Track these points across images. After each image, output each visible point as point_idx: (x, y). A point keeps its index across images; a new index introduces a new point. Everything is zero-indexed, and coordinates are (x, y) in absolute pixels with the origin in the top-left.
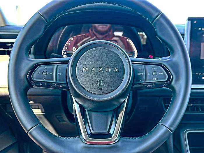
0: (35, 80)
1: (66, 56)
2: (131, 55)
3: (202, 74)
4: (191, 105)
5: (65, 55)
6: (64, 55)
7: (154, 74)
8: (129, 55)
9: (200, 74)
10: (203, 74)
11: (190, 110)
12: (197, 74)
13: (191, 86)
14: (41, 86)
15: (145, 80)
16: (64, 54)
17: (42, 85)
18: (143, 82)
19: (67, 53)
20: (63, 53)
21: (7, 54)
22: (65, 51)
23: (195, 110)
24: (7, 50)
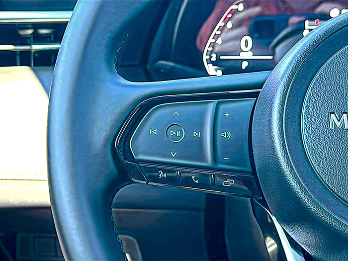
0: (141, 157)
1: (216, 70)
5: (214, 63)
6: (210, 65)
14: (162, 181)
16: (209, 61)
17: (165, 175)
19: (222, 57)
20: (205, 57)
21: (21, 65)
22: (212, 52)
24: (22, 52)
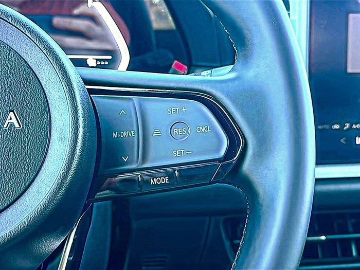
2: (104, 60)
3: (354, 126)
4: (323, 238)
7: (175, 131)
8: (97, 60)
9: (348, 125)
10: (358, 126)
11: (320, 255)
12: (337, 127)
13: (313, 171)
15: (144, 159)
18: (134, 166)
23: (336, 256)
